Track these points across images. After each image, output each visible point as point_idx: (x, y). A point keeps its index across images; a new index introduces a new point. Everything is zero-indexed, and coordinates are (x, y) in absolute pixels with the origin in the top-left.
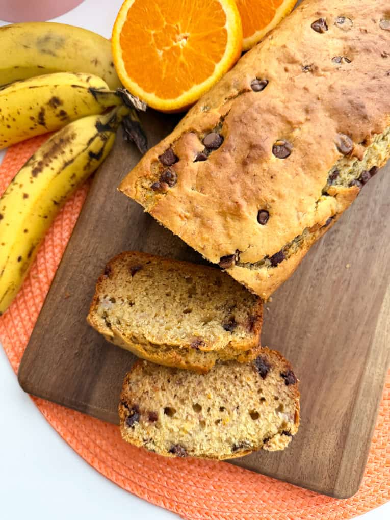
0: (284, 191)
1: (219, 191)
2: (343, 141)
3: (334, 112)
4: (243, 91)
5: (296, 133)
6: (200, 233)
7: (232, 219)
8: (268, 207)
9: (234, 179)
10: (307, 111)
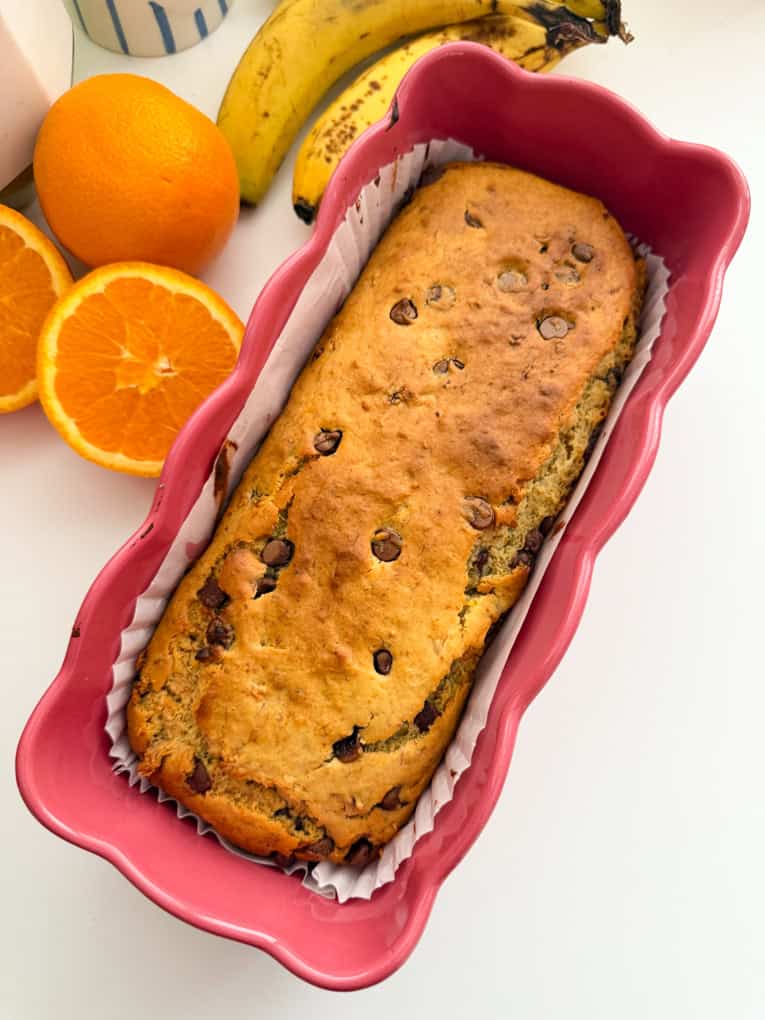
0: (404, 614)
1: (305, 639)
2: (476, 510)
3: (454, 463)
4: (306, 459)
5: (403, 513)
6: (291, 715)
7: (334, 679)
8: (386, 645)
9: (323, 614)
10: (411, 473)
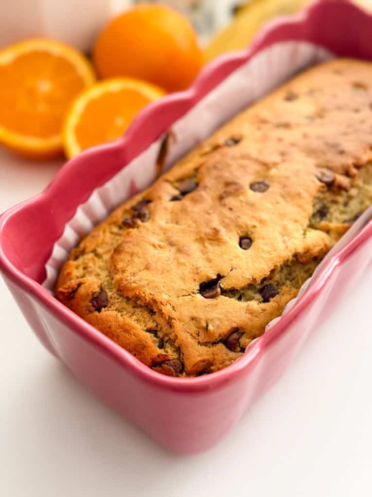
0: (265, 216)
1: (196, 222)
2: (323, 174)
3: (312, 152)
4: (217, 147)
5: (273, 172)
6: (177, 259)
7: (211, 244)
9: (211, 211)
10: (283, 154)
